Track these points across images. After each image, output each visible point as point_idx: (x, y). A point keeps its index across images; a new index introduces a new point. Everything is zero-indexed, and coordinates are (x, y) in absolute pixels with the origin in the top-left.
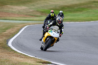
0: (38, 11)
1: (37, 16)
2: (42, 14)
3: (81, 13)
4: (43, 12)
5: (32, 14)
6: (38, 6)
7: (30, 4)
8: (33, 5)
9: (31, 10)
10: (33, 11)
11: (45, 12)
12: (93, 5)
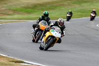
0: (9, 9)
1: (9, 15)
2: (14, 13)
3: (54, 11)
4: (15, 10)
5: (4, 13)
6: (11, 4)
7: (2, 2)
8: (6, 3)
9: (3, 9)
10: (5, 10)
11: (17, 10)
12: (66, 3)
